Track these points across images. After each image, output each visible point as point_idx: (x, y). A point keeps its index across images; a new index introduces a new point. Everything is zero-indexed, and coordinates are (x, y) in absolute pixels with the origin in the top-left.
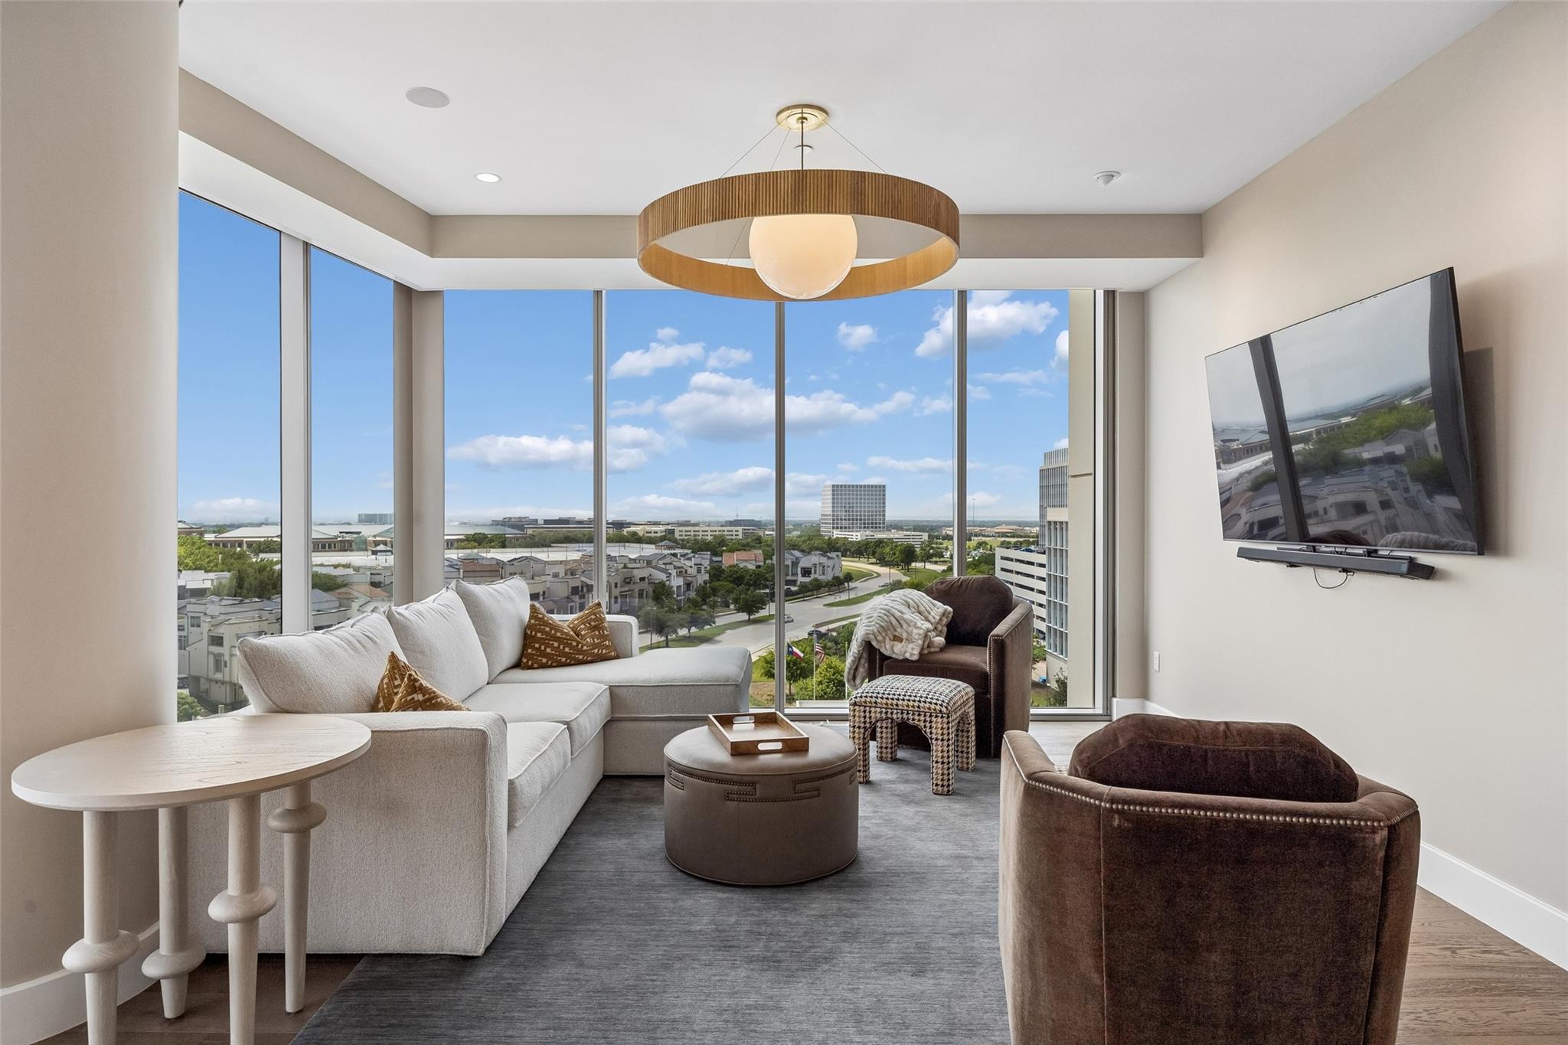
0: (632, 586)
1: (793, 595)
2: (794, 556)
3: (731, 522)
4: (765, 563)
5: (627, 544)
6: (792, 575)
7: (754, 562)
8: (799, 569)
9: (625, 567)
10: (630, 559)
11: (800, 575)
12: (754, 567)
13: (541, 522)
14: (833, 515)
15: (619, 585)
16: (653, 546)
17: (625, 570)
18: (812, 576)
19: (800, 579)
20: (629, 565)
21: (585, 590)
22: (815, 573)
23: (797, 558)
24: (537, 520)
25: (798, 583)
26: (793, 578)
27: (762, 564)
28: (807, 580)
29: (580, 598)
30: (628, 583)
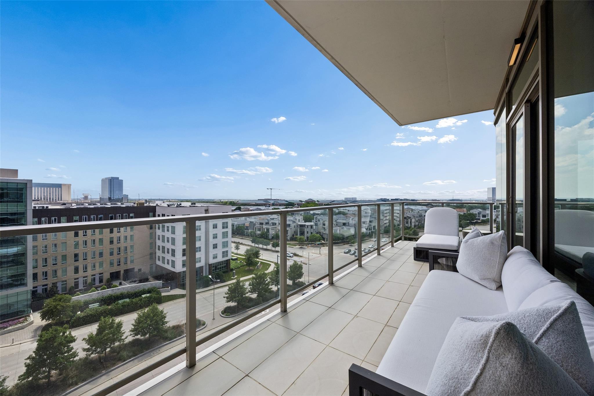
0: (422, 218)
1: (479, 223)
2: (479, 211)
3: (450, 200)
4: (467, 213)
5: (417, 206)
6: (478, 217)
7: (463, 212)
8: (481, 215)
9: (418, 212)
10: (420, 210)
11: (481, 217)
12: (463, 214)
13: (390, 200)
14: (493, 198)
15: (418, 217)
16: (426, 207)
17: (419, 213)
18: (487, 218)
19: (481, 218)
20: (420, 212)
21: (408, 218)
22: (488, 216)
23: (480, 211)
24: (389, 199)
25: (481, 220)
26: (479, 218)
27: (466, 213)
28: (485, 219)
29: (407, 220)
30: (421, 217)
